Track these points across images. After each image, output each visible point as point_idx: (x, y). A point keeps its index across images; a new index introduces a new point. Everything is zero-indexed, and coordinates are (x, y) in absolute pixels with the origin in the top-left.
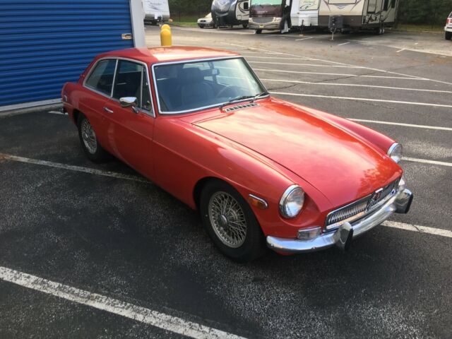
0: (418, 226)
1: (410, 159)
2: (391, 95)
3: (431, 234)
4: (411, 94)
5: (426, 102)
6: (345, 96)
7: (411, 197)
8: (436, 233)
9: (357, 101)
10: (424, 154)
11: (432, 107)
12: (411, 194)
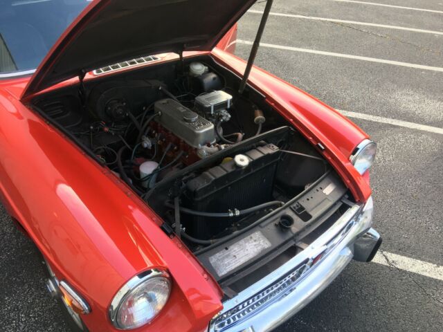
0: (389, 255)
1: (395, 122)
2: (385, 16)
3: (405, 272)
4: (410, 16)
5: (426, 29)
6: (329, 18)
7: (379, 242)
8: (414, 270)
9: (342, 25)
10: (414, 113)
11: (433, 35)
12: (378, 236)
